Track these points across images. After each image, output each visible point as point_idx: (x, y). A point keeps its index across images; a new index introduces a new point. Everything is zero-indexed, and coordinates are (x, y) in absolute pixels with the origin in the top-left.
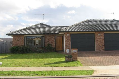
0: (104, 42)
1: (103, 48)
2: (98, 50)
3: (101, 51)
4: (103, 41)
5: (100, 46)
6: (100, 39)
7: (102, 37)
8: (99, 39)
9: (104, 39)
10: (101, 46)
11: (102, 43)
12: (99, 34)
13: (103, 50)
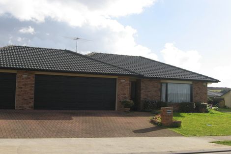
0: (33, 92)
1: (30, 103)
2: (20, 107)
3: (26, 108)
4: (31, 90)
5: (25, 100)
6: (25, 85)
7: (32, 81)
8: (23, 85)
9: (34, 85)
10: (26, 98)
11: (29, 94)
12: (25, 76)
13: (30, 109)
